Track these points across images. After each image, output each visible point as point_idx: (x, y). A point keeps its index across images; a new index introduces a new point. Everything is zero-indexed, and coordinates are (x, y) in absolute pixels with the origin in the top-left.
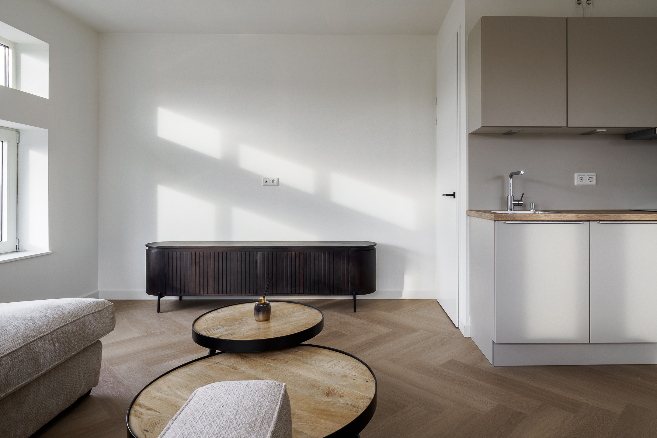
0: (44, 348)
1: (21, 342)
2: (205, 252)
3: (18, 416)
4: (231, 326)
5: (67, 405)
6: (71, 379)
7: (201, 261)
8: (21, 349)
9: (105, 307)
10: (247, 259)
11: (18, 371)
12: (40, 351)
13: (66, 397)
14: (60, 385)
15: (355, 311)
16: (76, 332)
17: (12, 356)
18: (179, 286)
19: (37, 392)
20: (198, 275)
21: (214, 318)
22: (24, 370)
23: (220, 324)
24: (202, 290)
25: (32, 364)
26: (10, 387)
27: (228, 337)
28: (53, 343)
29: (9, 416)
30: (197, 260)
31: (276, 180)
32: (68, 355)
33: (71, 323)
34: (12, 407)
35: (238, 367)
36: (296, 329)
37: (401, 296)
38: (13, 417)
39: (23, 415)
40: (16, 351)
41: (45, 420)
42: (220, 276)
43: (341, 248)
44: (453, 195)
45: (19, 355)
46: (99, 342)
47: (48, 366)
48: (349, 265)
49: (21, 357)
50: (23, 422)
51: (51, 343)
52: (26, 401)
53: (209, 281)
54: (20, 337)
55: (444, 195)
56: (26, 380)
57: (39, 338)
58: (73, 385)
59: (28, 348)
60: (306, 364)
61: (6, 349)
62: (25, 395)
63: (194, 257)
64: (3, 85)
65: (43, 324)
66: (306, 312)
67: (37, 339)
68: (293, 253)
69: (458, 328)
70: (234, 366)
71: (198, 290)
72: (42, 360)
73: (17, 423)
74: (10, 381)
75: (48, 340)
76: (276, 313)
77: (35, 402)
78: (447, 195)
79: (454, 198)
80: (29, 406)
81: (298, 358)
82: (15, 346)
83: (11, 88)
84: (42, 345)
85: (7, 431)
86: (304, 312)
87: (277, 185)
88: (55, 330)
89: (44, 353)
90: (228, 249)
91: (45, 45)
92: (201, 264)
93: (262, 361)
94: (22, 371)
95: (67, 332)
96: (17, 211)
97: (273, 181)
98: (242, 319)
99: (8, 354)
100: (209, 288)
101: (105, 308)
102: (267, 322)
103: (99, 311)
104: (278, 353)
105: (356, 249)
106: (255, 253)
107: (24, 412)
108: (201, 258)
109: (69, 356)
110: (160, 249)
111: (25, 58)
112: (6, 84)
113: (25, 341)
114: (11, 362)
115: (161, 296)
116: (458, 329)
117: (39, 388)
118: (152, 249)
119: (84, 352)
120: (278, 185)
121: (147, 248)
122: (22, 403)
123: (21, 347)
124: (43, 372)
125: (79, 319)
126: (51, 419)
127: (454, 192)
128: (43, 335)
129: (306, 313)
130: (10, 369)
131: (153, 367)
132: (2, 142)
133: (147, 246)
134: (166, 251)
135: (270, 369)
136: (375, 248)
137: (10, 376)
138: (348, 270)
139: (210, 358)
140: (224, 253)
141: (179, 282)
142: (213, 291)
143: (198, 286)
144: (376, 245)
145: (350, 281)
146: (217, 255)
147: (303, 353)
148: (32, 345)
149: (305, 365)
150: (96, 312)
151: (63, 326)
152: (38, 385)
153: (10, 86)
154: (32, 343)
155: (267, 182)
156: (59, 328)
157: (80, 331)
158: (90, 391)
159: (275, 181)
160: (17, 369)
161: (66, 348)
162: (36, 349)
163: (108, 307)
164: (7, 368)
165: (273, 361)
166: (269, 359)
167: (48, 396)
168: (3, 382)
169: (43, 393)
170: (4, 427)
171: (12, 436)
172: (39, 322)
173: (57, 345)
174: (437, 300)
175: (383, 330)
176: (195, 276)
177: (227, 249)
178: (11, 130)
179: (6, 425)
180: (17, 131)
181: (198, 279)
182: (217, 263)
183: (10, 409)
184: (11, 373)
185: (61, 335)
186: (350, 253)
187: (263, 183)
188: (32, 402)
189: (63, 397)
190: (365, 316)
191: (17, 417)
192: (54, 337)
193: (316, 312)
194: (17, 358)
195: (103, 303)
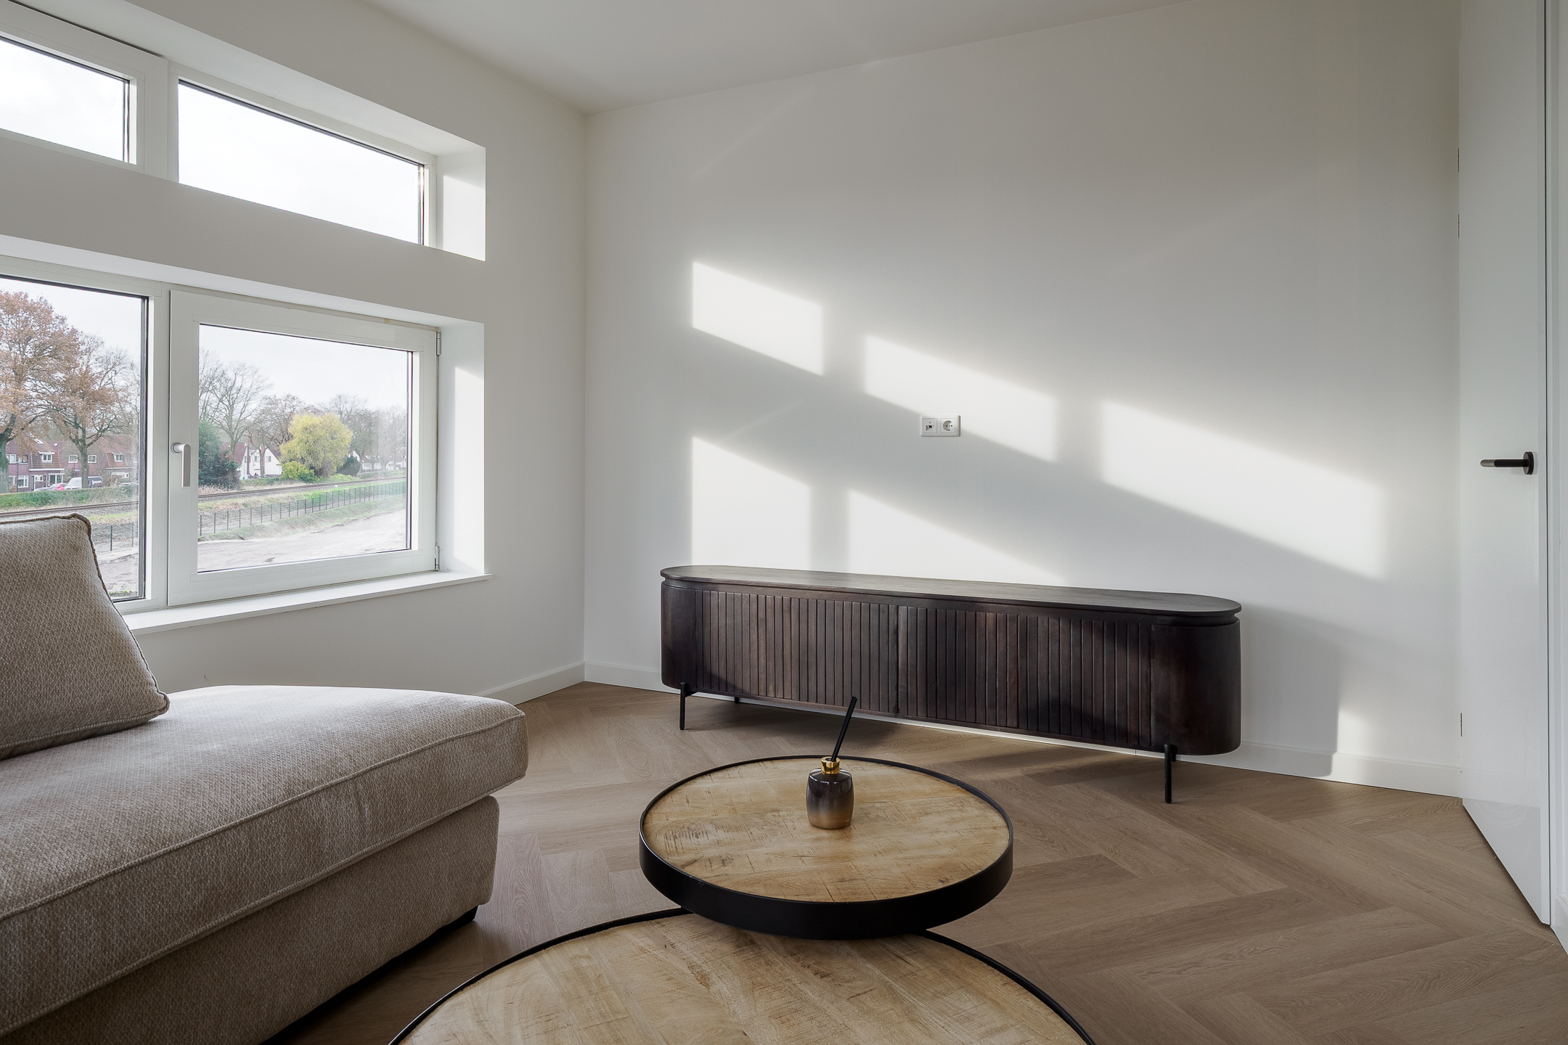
0: (335, 814)
1: (279, 795)
2: (778, 598)
3: (280, 963)
4: (737, 829)
5: (407, 945)
6: (416, 885)
7: (770, 620)
8: (276, 812)
9: (501, 721)
10: (874, 622)
11: (265, 865)
12: (323, 819)
13: (404, 925)
14: (387, 896)
15: (1169, 800)
16: (420, 778)
17: (250, 828)
18: (723, 675)
19: (329, 910)
20: (762, 650)
21: (709, 793)
22: (278, 863)
23: (715, 817)
24: (771, 688)
25: (301, 849)
26: (244, 901)
27: (709, 869)
28: (359, 803)
29: (258, 960)
30: (761, 615)
31: (954, 423)
32: (397, 833)
33: (407, 756)
34: (267, 941)
35: (714, 977)
36: (909, 880)
37: (1328, 772)
38: (269, 963)
39: (293, 960)
40: (261, 816)
41: (350, 975)
42: (812, 659)
43: (1126, 612)
44: (1527, 463)
45: (270, 826)
46: (492, 802)
47: (344, 856)
48: (1150, 663)
49: (273, 831)
50: (294, 978)
51: (353, 802)
52: (302, 929)
53: (788, 667)
54: (281, 785)
55: (1485, 463)
56: (284, 886)
57: (323, 789)
58: (421, 898)
59: (294, 812)
60: (913, 1021)
61: (241, 809)
62: (299, 915)
63: (754, 606)
64: (415, 241)
65: (342, 756)
66: (964, 815)
67: (318, 792)
68: (990, 615)
69: (1548, 927)
70: (706, 969)
71: (762, 686)
72: (327, 842)
73: (278, 977)
74: (242, 887)
75: (346, 795)
76: (878, 805)
77: (324, 933)
78: (1499, 463)
79: (1530, 472)
80: (308, 941)
81: (896, 986)
82: (262, 805)
83: (428, 246)
84: (329, 806)
85: (253, 993)
86: (957, 815)
87: (955, 434)
88: (365, 772)
89: (333, 824)
90: (830, 593)
91: (474, 152)
92: (770, 625)
93: (787, 970)
94: (275, 865)
95: (396, 779)
96: (437, 490)
97: (947, 425)
98: (778, 811)
99: (241, 823)
100: (787, 684)
101: (501, 725)
102: (837, 833)
103: (483, 731)
104: (845, 947)
105: (1172, 618)
106: (892, 608)
107: (296, 953)
108: (770, 611)
109: (398, 835)
110: (686, 584)
111: (449, 182)
112: (419, 240)
113: (289, 794)
114: (246, 842)
115: (687, 692)
116: (1547, 932)
117: (335, 901)
118: (671, 581)
119: (451, 824)
120: (960, 435)
121: (664, 579)
122: (290, 932)
123: (276, 807)
124: (329, 869)
125: (430, 748)
126: (366, 974)
127: (1530, 455)
128: (333, 782)
129: (963, 819)
130: (244, 860)
131: (621, 873)
132: (412, 352)
133: (662, 574)
134: (698, 588)
135: (797, 1011)
136: (1237, 619)
137: (243, 874)
138: (1148, 676)
139: (658, 923)
140: (821, 603)
141: (722, 663)
142: (795, 693)
143: (763, 676)
144: (1239, 610)
145: (1153, 709)
146: (803, 606)
147: (919, 970)
148: (303, 804)
149: (908, 1026)
150: (476, 733)
151: (388, 763)
152: (331, 893)
153: (426, 244)
154: (305, 800)
155: (930, 427)
156: (376, 768)
157: (431, 778)
158: (472, 913)
159: (951, 424)
160: (262, 860)
161: (390, 815)
162: (313, 814)
163: (509, 721)
164: (235, 857)
165: (817, 979)
166: (809, 967)
167: (356, 919)
168: (223, 887)
169: (343, 914)
170: (246, 986)
171: (266, 1005)
172: (338, 750)
173: (366, 807)
174: (1459, 800)
175: (1257, 882)
176: (756, 652)
177: (827, 593)
178: (426, 329)
179: (252, 979)
180: (438, 331)
181: (762, 660)
182: (803, 626)
183: (262, 944)
184: (246, 868)
185: (379, 784)
186: (1153, 629)
187: (921, 430)
188: (316, 933)
189: (395, 925)
190: (1199, 819)
191: (279, 965)
192: (361, 788)
193: (994, 824)
194: (262, 835)
195: (498, 711)
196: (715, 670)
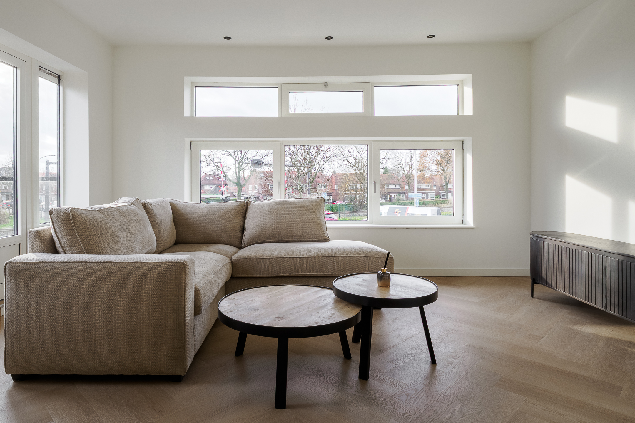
10: (597, 263)
12: (324, 263)
18: (545, 278)
30: (557, 253)
33: (349, 256)
59: (318, 259)
63: (555, 249)
72: (325, 268)
75: (331, 260)
84: (326, 261)
89: (327, 265)
91: (469, 76)
92: (560, 258)
96: (463, 196)
103: (375, 257)
106: (604, 257)
108: (560, 252)
110: (535, 237)
113: (318, 255)
115: (535, 283)
125: (356, 256)
132: (453, 149)
134: (538, 240)
141: (545, 273)
150: (372, 257)
154: (321, 257)
161: (342, 268)
178: (458, 141)
180: (463, 141)
182: (571, 261)
185: (340, 260)
192: (335, 259)
196: (543, 276)
